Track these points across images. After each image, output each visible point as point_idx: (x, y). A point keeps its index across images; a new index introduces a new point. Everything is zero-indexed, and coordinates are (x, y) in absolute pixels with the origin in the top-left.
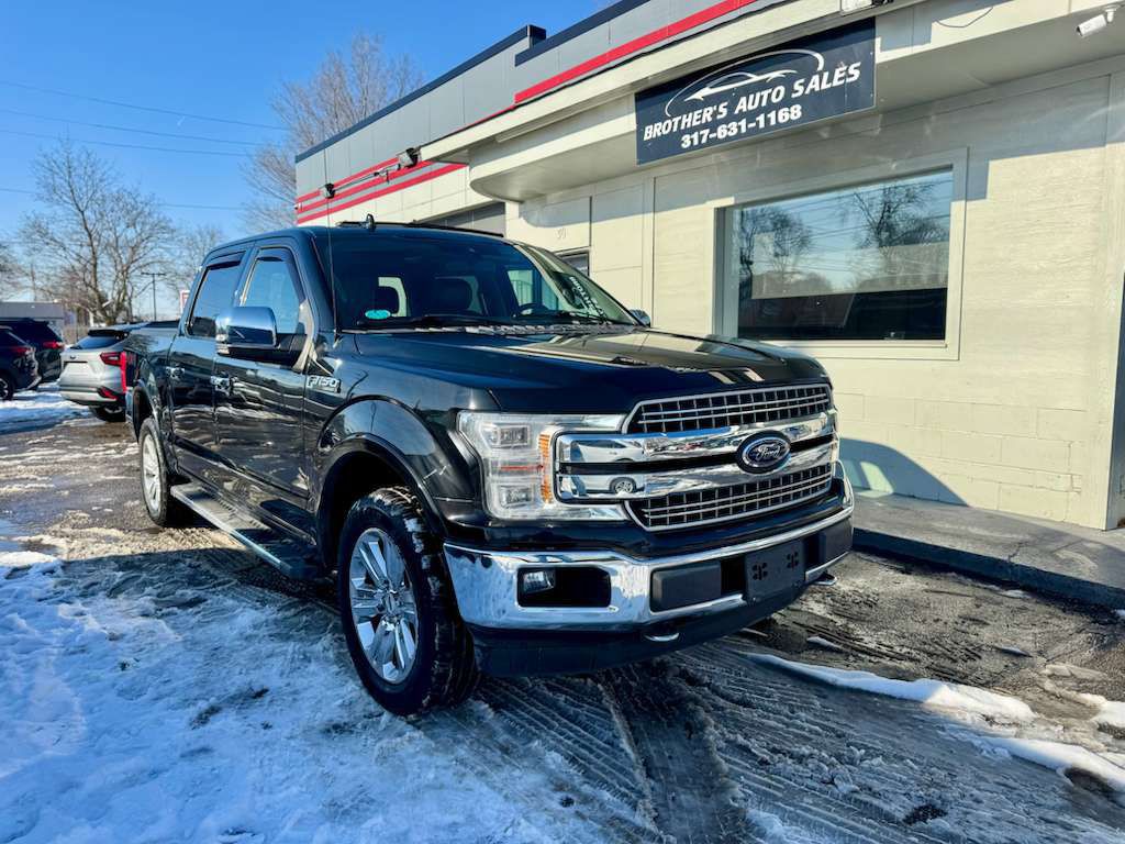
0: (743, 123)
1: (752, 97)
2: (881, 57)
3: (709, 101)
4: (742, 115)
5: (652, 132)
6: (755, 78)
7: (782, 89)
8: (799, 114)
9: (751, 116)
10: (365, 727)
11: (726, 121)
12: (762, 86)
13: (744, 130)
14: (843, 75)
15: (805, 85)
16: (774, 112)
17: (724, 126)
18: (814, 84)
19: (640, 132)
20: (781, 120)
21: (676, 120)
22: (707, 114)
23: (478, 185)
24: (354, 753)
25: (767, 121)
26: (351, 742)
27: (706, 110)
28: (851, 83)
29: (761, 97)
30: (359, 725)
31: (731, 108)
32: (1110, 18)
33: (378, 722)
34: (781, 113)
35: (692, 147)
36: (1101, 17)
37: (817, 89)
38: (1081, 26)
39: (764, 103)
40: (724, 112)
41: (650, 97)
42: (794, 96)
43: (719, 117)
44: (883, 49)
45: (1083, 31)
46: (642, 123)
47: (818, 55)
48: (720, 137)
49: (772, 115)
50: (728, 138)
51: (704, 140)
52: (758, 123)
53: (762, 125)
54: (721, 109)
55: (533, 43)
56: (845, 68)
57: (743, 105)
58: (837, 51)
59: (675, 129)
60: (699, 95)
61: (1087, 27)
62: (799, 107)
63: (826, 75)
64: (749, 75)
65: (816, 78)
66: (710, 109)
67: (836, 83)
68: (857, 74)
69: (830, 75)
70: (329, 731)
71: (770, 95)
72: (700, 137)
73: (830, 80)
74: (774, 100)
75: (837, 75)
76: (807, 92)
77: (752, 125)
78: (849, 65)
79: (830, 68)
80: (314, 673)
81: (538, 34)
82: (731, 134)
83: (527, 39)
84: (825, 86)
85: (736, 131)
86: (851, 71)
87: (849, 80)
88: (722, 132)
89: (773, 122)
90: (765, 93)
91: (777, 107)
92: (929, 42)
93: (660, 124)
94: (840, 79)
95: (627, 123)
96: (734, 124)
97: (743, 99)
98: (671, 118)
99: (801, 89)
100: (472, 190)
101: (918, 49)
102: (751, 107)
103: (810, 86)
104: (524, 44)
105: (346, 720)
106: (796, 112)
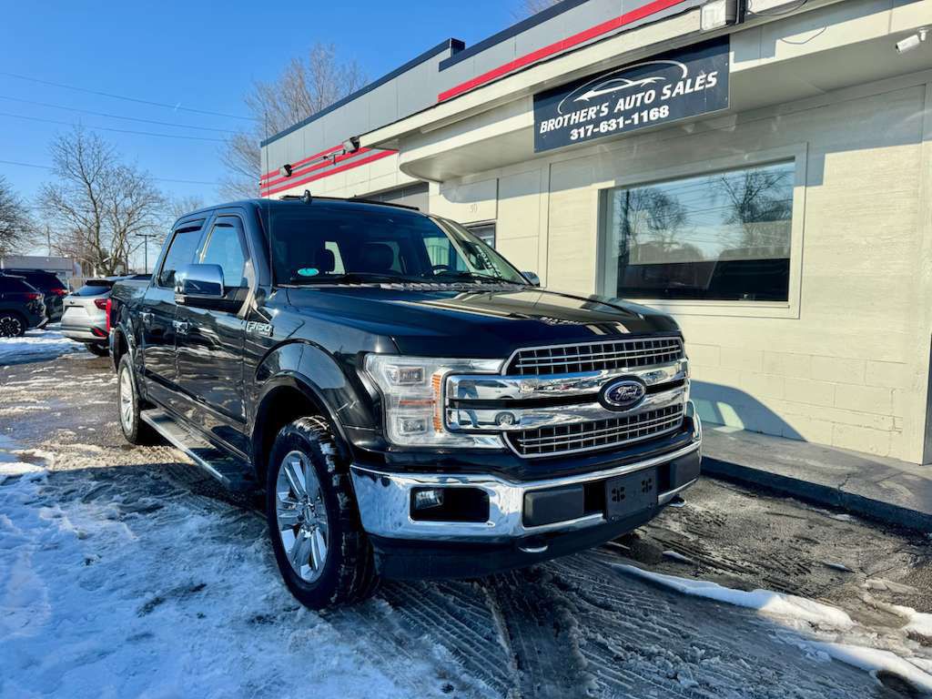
0: (621, 120)
1: (628, 98)
2: (734, 67)
3: (593, 102)
4: (620, 113)
5: (548, 126)
6: (631, 83)
7: (653, 92)
8: (667, 113)
9: (627, 114)
10: (283, 619)
11: (607, 118)
12: (637, 90)
13: (621, 126)
14: (703, 81)
15: (672, 90)
16: (646, 112)
17: (606, 122)
18: (680, 88)
19: (537, 126)
20: (652, 118)
21: (567, 117)
22: (592, 112)
23: (405, 168)
24: (272, 641)
25: (641, 118)
26: (270, 631)
27: (591, 109)
28: (709, 88)
29: (636, 99)
30: (279, 617)
31: (611, 108)
32: (923, 38)
33: (295, 615)
34: (652, 112)
35: (579, 140)
36: (916, 37)
37: (682, 93)
38: (898, 44)
39: (638, 104)
40: (605, 111)
41: (546, 98)
42: (663, 98)
43: (601, 115)
44: (736, 61)
45: (901, 48)
46: (539, 119)
47: (682, 66)
48: (602, 131)
49: (645, 114)
50: (608, 132)
51: (589, 134)
52: (633, 120)
53: (636, 122)
54: (603, 108)
55: (454, 53)
56: (704, 76)
57: (621, 105)
58: (698, 62)
59: (565, 125)
60: (585, 97)
61: (904, 45)
62: (667, 107)
63: (689, 81)
64: (626, 81)
65: (681, 84)
66: (595, 108)
67: (697, 88)
68: (714, 81)
69: (692, 81)
70: (253, 621)
71: (643, 97)
72: (586, 131)
73: (692, 86)
74: (646, 101)
75: (698, 81)
76: (674, 95)
77: (628, 122)
78: (708, 73)
79: (692, 75)
80: (245, 572)
81: (458, 46)
82: (611, 129)
83: (450, 49)
84: (688, 90)
85: (615, 126)
86: (710, 79)
87: (707, 86)
88: (603, 127)
89: (645, 120)
90: (640, 96)
91: (649, 107)
92: (773, 54)
93: (553, 120)
94: (700, 85)
95: (526, 119)
96: (614, 121)
97: (621, 101)
98: (562, 116)
99: (668, 93)
100: (401, 173)
101: (764, 61)
102: (627, 107)
103: (676, 91)
104: (447, 54)
105: (268, 613)
106: (664, 111)
